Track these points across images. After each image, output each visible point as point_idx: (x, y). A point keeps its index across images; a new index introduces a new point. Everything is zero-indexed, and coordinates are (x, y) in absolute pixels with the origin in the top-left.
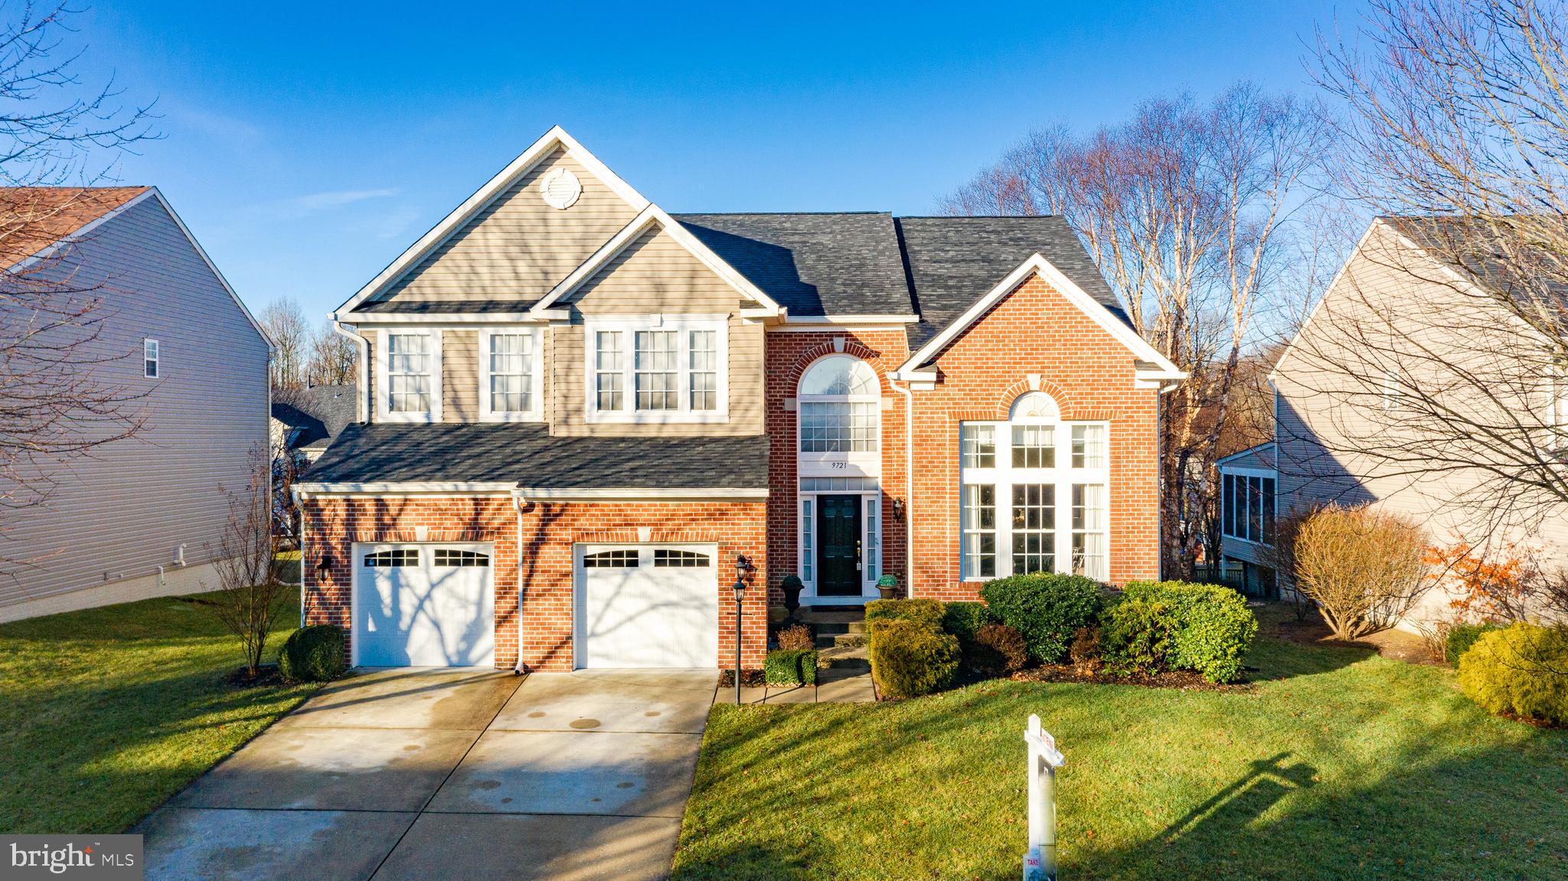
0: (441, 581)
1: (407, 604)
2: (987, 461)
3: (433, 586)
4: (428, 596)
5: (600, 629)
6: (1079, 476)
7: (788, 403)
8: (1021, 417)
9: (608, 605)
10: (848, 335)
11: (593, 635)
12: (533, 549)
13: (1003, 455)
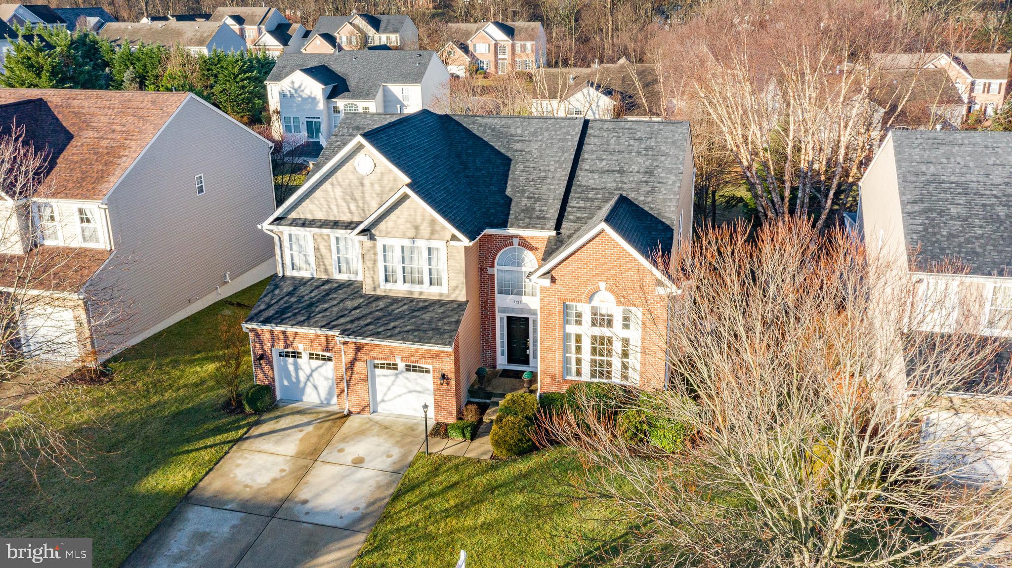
0: (316, 369)
1: (302, 377)
2: (579, 323)
3: (313, 371)
4: (311, 375)
5: (386, 399)
6: (625, 334)
7: (490, 271)
8: (596, 302)
9: (389, 389)
10: (520, 237)
11: (383, 401)
12: (351, 365)
13: (587, 318)
